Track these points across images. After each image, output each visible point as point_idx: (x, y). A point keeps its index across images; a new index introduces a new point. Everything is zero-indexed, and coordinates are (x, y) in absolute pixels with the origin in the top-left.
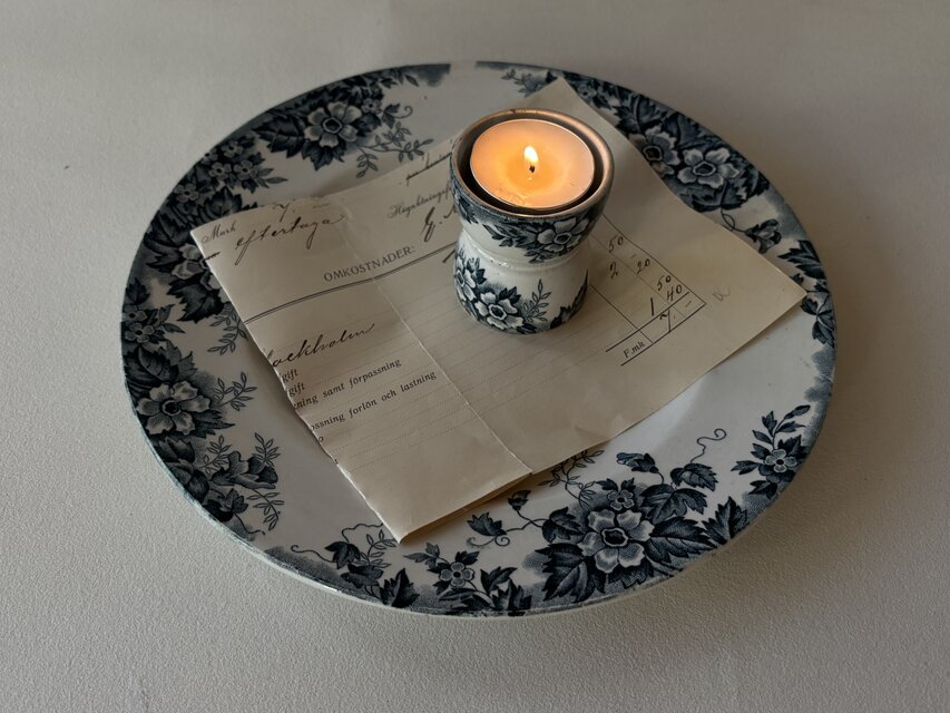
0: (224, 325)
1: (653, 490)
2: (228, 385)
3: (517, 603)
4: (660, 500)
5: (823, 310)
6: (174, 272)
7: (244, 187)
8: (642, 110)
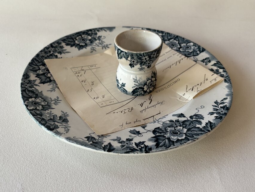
0: (52, 85)
1: (185, 121)
2: (53, 99)
3: (147, 149)
4: (188, 123)
5: (226, 76)
6: (37, 72)
7: (58, 53)
8: (168, 36)
